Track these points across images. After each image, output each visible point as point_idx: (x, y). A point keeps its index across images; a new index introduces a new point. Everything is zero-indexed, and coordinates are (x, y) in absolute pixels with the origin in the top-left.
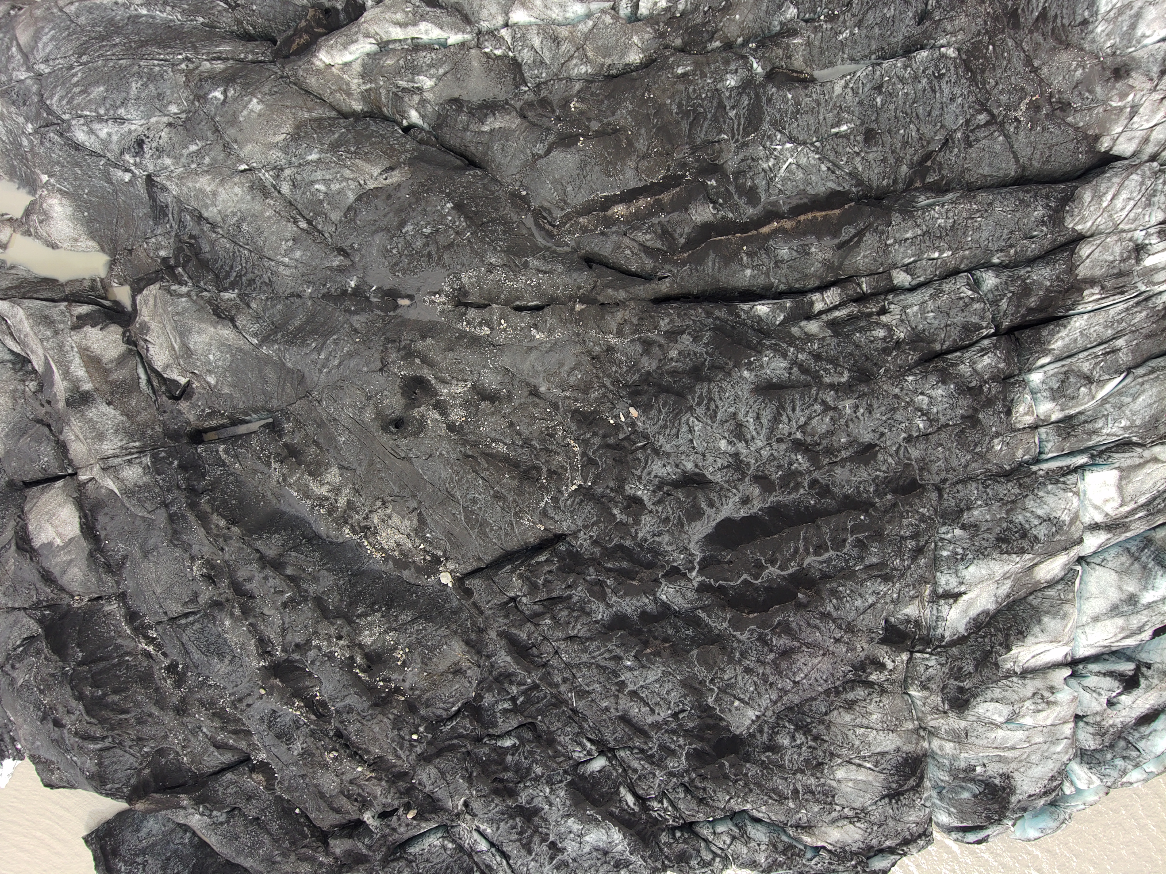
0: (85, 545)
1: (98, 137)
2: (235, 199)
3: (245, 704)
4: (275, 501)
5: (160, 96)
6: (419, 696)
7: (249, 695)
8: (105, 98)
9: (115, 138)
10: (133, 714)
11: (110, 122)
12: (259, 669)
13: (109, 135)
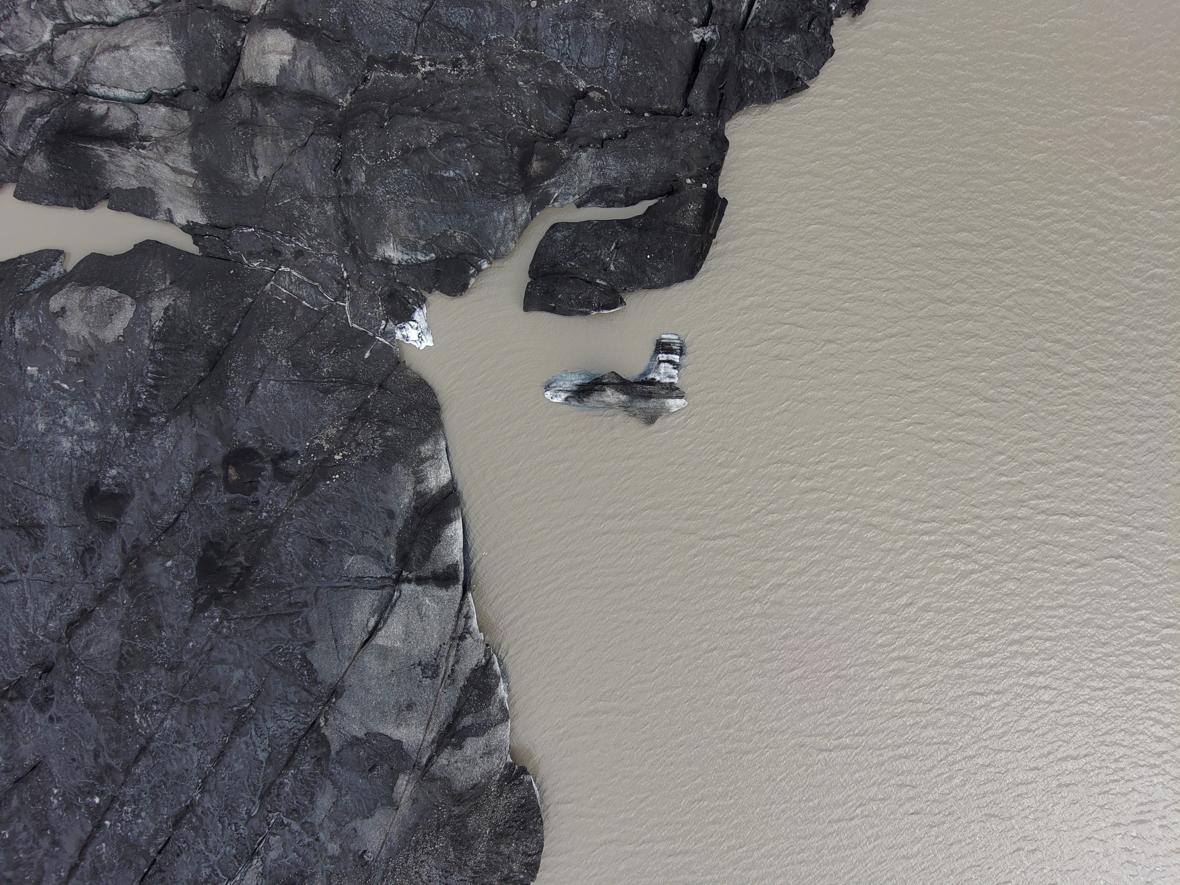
0: (307, 44)
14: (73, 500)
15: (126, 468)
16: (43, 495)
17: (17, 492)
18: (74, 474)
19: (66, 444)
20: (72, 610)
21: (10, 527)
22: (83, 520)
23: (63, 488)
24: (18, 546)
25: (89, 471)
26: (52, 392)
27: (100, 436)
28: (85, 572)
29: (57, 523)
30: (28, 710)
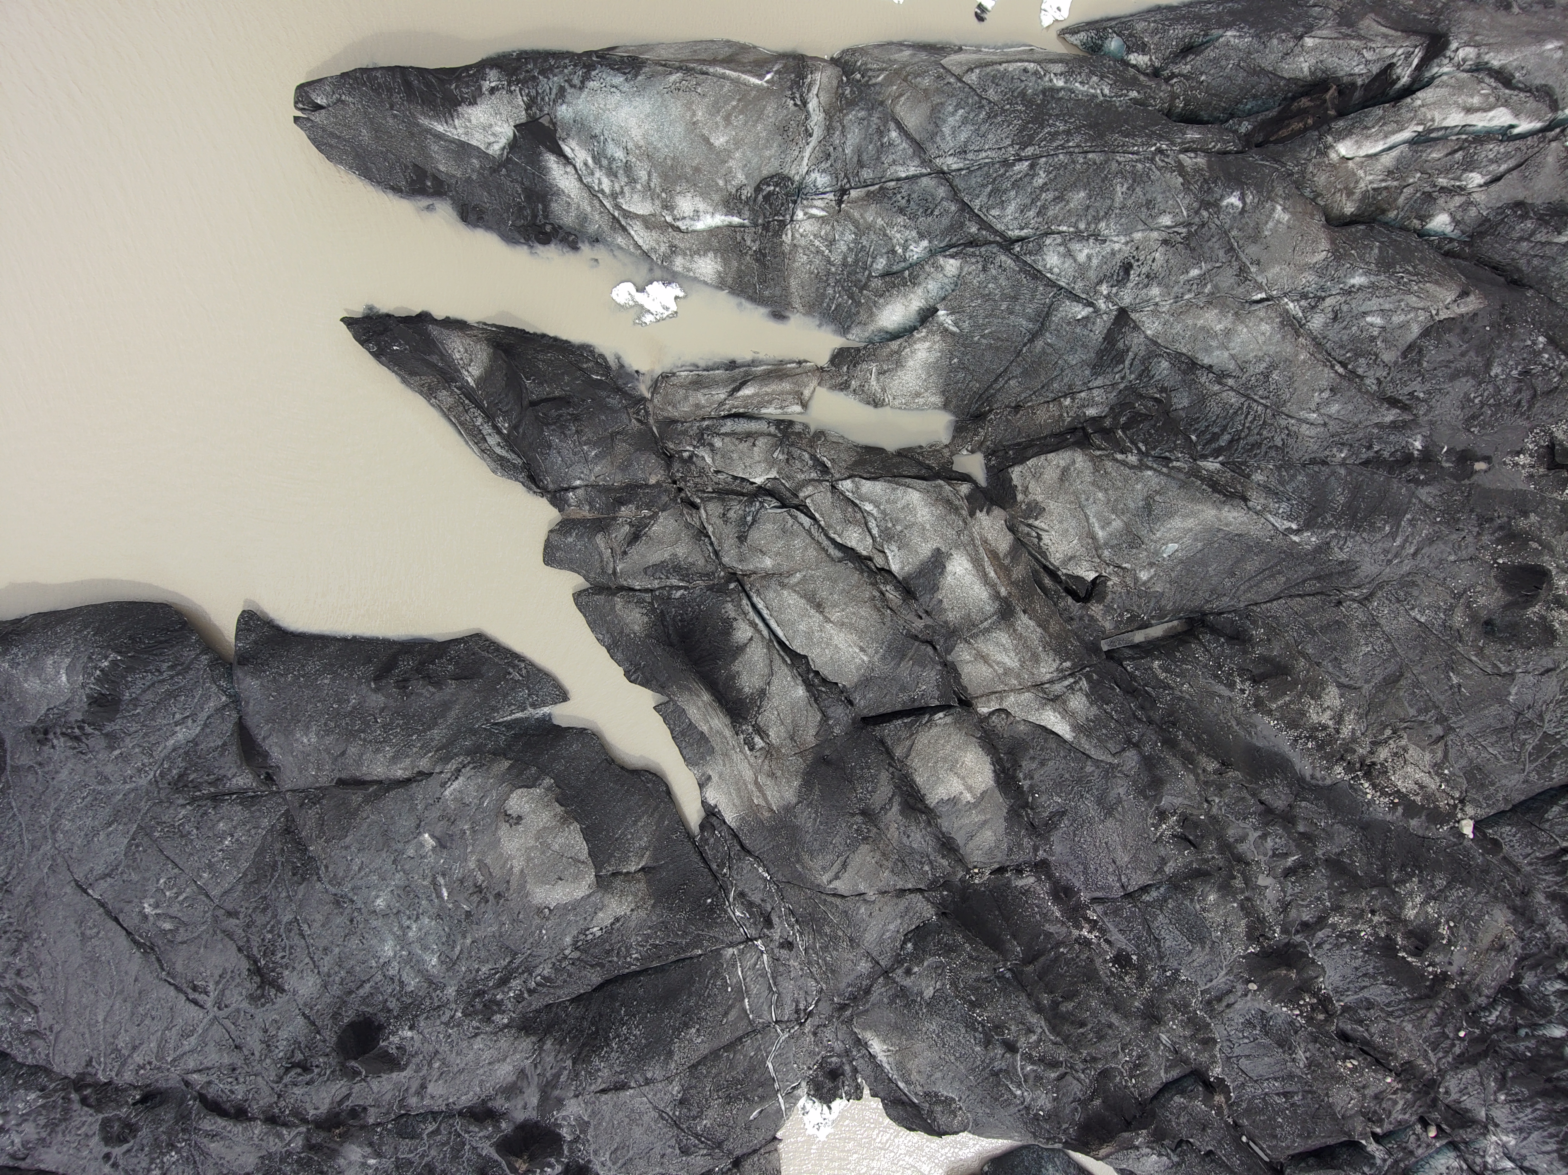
0: (1000, 802)
1: (1075, 261)
2: (1261, 339)
3: (1224, 1004)
4: (1242, 733)
5: (1149, 204)
6: (1469, 982)
7: (1231, 991)
8: (1088, 207)
9: (1095, 262)
10: (1089, 1027)
11: (1091, 241)
12: (1244, 957)
13: (1089, 257)
14: (340, 1008)
15: (425, 1040)
16: (314, 962)
17: (290, 931)
18: (367, 986)
19: (388, 949)
20: (232, 1092)
21: (248, 957)
22: (330, 1036)
23: (341, 984)
24: (238, 980)
25: (386, 1000)
26: (425, 883)
27: (430, 981)
28: (281, 1078)
29: (301, 1002)
30: (91, 1124)
